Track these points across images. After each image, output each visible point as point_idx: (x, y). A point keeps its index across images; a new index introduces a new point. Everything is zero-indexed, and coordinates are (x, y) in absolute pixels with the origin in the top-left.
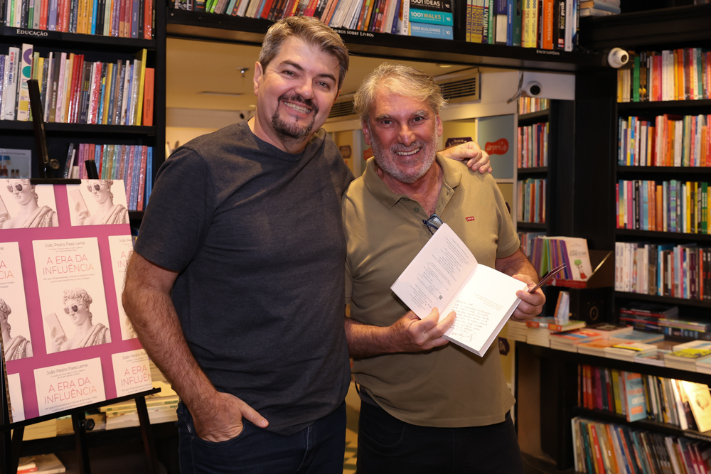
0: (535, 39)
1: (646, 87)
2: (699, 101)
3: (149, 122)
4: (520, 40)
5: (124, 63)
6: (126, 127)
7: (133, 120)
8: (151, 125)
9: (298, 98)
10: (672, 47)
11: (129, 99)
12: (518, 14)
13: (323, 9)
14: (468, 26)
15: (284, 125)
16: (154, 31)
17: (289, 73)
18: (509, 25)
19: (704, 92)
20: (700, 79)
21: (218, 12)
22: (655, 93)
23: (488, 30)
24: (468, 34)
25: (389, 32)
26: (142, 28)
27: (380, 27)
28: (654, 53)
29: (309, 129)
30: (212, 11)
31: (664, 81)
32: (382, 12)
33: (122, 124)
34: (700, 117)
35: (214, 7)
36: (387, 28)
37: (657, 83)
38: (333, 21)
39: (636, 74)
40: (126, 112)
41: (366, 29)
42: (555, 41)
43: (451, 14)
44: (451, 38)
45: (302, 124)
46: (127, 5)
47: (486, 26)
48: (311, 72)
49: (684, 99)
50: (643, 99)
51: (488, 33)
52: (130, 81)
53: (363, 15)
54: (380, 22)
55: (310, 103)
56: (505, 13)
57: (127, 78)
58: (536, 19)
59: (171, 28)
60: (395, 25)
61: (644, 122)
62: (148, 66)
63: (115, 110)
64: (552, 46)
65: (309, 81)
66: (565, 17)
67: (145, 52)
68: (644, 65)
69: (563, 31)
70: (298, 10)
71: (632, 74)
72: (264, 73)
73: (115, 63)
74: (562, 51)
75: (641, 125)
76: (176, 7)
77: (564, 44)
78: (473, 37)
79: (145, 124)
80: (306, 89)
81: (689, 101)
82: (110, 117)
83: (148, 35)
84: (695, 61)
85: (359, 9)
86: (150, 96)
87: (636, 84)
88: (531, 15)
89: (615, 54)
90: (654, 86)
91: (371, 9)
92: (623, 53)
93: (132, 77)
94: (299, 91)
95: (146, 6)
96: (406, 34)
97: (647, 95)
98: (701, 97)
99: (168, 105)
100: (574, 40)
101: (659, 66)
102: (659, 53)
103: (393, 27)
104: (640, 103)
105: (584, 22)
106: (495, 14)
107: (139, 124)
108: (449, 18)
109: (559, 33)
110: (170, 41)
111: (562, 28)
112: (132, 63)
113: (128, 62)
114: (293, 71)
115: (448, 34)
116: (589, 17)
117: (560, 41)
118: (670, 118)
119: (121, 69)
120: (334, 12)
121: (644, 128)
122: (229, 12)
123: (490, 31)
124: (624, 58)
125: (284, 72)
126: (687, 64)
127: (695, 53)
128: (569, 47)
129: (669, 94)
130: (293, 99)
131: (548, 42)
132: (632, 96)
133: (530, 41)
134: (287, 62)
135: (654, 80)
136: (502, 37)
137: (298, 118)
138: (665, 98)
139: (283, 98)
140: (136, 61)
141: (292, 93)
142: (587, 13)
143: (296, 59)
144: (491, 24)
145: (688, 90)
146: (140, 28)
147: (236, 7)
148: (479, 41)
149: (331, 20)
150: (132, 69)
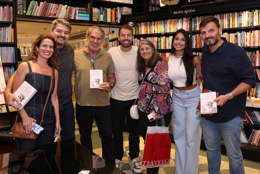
0: (110, 20)
1: (138, 31)
2: (149, 34)
3: (13, 41)
4: (106, 20)
5: (6, 27)
6: (7, 43)
7: (9, 41)
8: (13, 42)
9: (61, 37)
10: (143, 21)
11: (8, 36)
12: (106, 14)
13: (56, 14)
14: (93, 17)
15: (59, 43)
16: (13, 20)
17: (59, 31)
18: (103, 17)
19: (150, 32)
20: (149, 29)
21: (29, 15)
22: (140, 32)
23: (98, 18)
24: (93, 19)
25: (73, 19)
26: (10, 19)
27: (71, 17)
28: (140, 23)
29: (64, 43)
30: (28, 15)
31: (142, 30)
32: (71, 14)
33: (6, 42)
34: (150, 38)
35: (28, 13)
36: (73, 18)
37: (141, 30)
38: (59, 16)
39: (136, 28)
40: (7, 39)
41: (67, 18)
42: (115, 20)
43: (89, 14)
44: (89, 20)
45: (63, 42)
46: (6, 14)
47: (98, 17)
48: (64, 31)
49: (146, 34)
50: (138, 34)
51: (98, 19)
52: (8, 32)
53: (66, 15)
54: (71, 16)
55: (64, 38)
56: (102, 14)
57: (7, 31)
58: (110, 15)
59: (17, 19)
60: (75, 17)
61: (138, 39)
62: (12, 28)
63: (4, 39)
64: (115, 22)
65: (63, 33)
66: (117, 15)
67: (11, 25)
68: (137, 26)
69: (117, 18)
70: (50, 14)
71: (135, 28)
72: (53, 31)
73: (4, 27)
74: (117, 23)
75: (137, 40)
76: (18, 14)
77: (117, 21)
78: (95, 20)
79: (12, 42)
80: (63, 35)
81: (147, 34)
82: (3, 40)
83: (12, 21)
84: (148, 25)
85: (65, 13)
86: (13, 35)
87: (136, 30)
88: (109, 14)
89: (130, 23)
90: (140, 31)
91: (68, 13)
92: (132, 23)
93: (8, 31)
94: (61, 35)
95: (11, 14)
96: (77, 19)
97: (138, 33)
98: (150, 33)
99: (17, 38)
100: (120, 20)
101: (141, 26)
102: (141, 23)
103: (74, 17)
104: (137, 35)
105: (122, 16)
106: (100, 14)
107: (10, 42)
108: (88, 15)
109: (116, 19)
110: (17, 22)
111: (117, 17)
112: (8, 27)
113: (7, 27)
114: (60, 31)
115: (88, 19)
116: (124, 15)
117: (117, 20)
118: (143, 38)
119: (5, 29)
120: (59, 15)
121: (138, 41)
122: (32, 15)
123: (99, 18)
124: (132, 24)
125: (58, 31)
126: (147, 25)
127: (148, 23)
128: (119, 22)
129: (143, 32)
130: (60, 37)
131: (114, 21)
132: (135, 33)
133: (109, 20)
134: (58, 29)
135: (140, 29)
136: (102, 19)
137: (62, 41)
138: (142, 34)
139: (58, 37)
140: (9, 27)
141: (60, 36)
142: (123, 14)
143: (60, 28)
144: (99, 17)
145: (147, 32)
146: (9, 19)
147: (34, 14)
148: (96, 21)
149: (58, 16)
150: (8, 29)
